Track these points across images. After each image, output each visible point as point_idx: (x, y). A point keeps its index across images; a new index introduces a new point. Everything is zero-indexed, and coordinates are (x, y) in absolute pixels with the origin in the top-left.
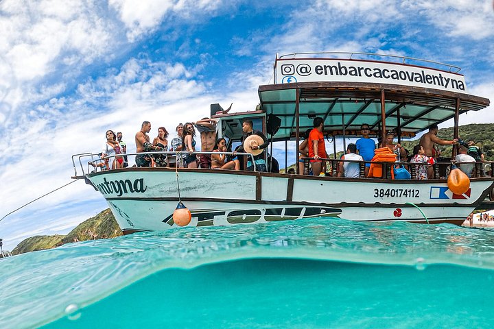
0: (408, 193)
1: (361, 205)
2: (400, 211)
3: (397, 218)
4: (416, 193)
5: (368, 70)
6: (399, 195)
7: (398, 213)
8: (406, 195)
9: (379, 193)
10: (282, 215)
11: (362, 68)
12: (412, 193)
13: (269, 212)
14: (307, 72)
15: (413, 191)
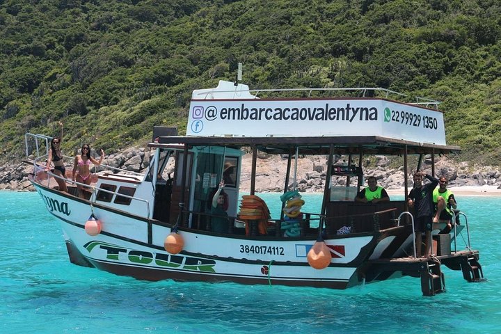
0: (273, 250)
1: (230, 259)
2: (267, 268)
3: (265, 275)
4: (280, 251)
5: (269, 111)
6: (263, 252)
7: (265, 270)
8: (271, 252)
9: (245, 249)
10: (169, 262)
11: (264, 109)
12: (276, 250)
13: (159, 256)
14: (213, 116)
15: (277, 248)
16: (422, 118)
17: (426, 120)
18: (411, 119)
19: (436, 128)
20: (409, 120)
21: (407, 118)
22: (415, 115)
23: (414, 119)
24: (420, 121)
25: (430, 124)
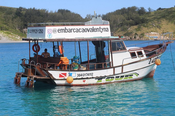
16: (38, 30)
17: (39, 30)
18: (35, 31)
19: (42, 33)
20: (34, 32)
21: (34, 31)
22: (36, 30)
23: (36, 31)
24: (37, 31)
25: (41, 32)
